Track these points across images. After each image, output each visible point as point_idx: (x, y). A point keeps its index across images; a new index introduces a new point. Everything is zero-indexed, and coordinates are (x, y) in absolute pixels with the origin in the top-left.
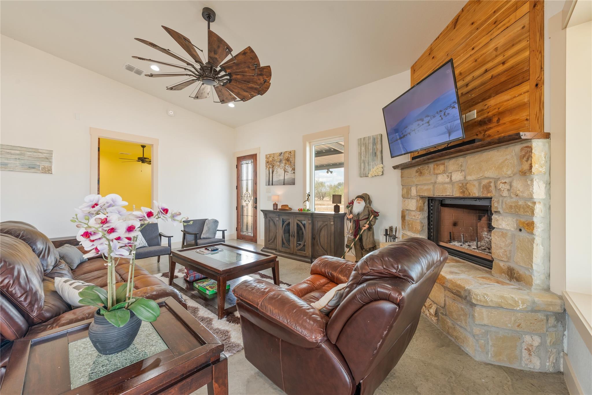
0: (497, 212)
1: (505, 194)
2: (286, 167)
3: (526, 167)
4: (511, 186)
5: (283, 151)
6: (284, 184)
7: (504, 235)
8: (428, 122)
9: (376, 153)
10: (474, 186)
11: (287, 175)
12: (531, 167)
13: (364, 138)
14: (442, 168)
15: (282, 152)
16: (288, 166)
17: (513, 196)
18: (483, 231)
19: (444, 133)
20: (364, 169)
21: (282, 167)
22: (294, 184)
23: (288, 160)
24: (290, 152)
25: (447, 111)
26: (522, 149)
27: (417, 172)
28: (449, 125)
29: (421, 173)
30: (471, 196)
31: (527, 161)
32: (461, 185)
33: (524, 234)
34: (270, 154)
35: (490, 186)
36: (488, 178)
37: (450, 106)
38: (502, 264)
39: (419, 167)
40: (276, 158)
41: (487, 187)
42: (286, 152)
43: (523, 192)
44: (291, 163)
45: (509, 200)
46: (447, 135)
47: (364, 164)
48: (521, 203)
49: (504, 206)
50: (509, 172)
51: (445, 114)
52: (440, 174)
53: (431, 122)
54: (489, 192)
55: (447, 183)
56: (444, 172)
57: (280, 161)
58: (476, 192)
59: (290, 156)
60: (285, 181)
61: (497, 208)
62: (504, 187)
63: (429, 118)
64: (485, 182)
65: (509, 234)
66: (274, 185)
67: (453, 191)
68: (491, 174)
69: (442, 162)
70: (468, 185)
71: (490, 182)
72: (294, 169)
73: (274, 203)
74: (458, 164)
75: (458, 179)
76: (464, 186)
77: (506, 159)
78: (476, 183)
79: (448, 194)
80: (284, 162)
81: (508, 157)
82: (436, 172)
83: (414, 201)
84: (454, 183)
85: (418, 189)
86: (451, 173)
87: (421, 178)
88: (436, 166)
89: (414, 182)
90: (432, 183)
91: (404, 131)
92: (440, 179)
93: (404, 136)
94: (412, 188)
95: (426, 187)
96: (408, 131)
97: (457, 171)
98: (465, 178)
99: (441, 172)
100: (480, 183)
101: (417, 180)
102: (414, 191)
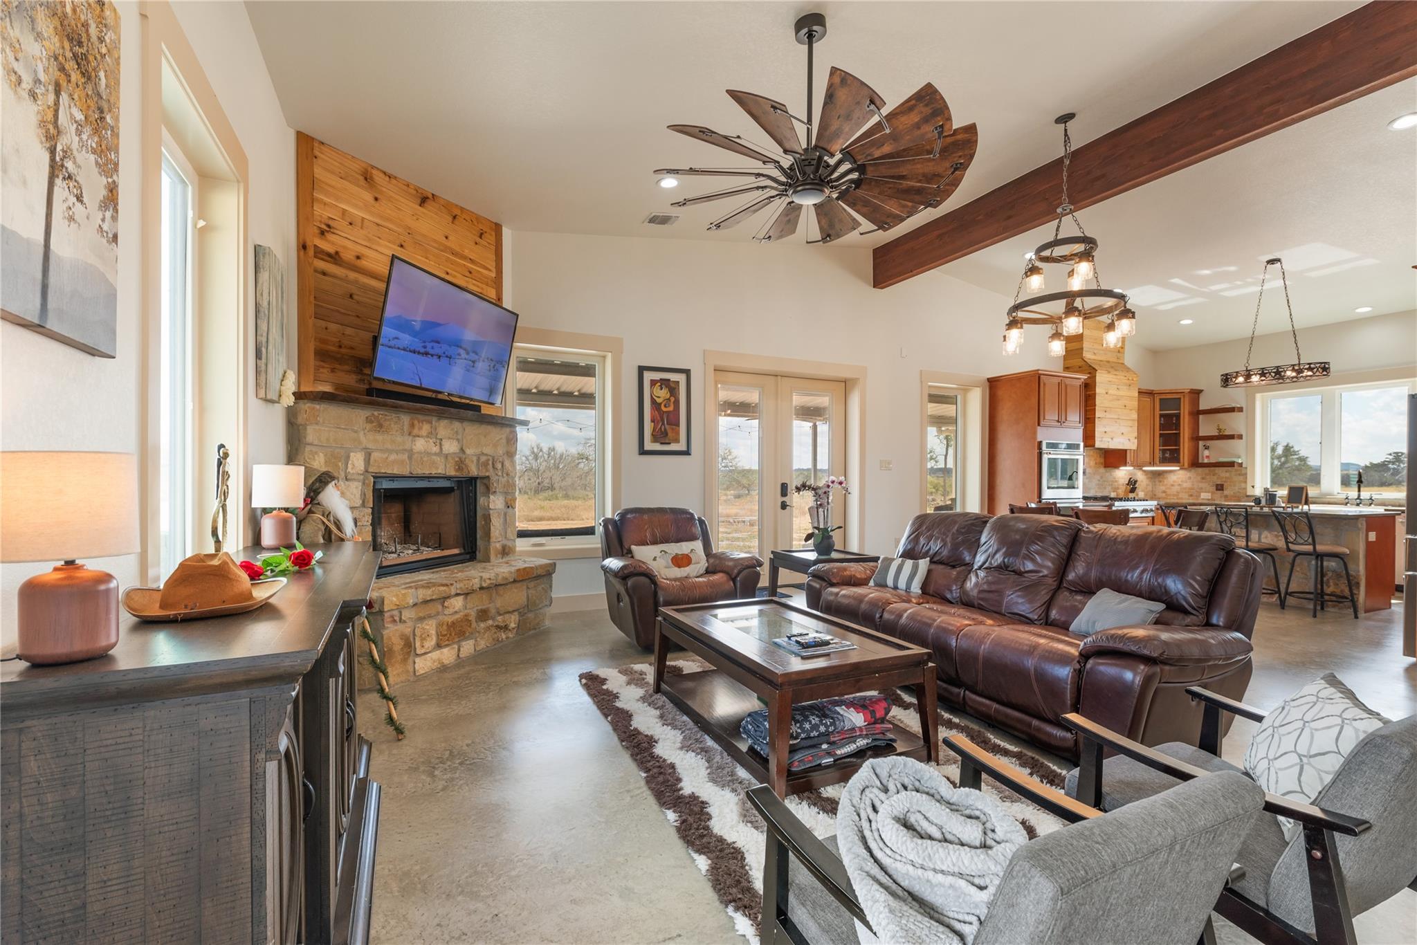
1: (500, 473)
3: (512, 448)
4: (502, 465)
7: (499, 514)
14: (426, 428)
17: (505, 475)
27: (368, 420)
29: (382, 427)
32: (457, 459)
33: (509, 511)
35: (488, 464)
36: (486, 455)
38: (497, 545)
39: (376, 413)
41: (486, 464)
43: (512, 472)
45: (502, 479)
48: (511, 481)
49: (499, 485)
52: (422, 437)
54: (487, 471)
55: (435, 454)
56: (430, 435)
61: (496, 488)
62: (499, 466)
64: (483, 459)
67: (445, 468)
68: (488, 449)
70: (467, 460)
71: (489, 460)
74: (453, 429)
75: (451, 451)
78: (475, 459)
79: (439, 471)
82: (416, 431)
83: (356, 483)
84: (446, 456)
85: (372, 459)
86: (441, 440)
87: (379, 437)
88: (416, 422)
89: (360, 442)
90: (406, 450)
91: (429, 345)
92: (420, 445)
93: (426, 354)
94: (352, 454)
95: (393, 457)
96: (438, 349)
97: (449, 438)
98: (462, 450)
99: (425, 434)
100: (478, 460)
101: (369, 439)
102: (357, 462)
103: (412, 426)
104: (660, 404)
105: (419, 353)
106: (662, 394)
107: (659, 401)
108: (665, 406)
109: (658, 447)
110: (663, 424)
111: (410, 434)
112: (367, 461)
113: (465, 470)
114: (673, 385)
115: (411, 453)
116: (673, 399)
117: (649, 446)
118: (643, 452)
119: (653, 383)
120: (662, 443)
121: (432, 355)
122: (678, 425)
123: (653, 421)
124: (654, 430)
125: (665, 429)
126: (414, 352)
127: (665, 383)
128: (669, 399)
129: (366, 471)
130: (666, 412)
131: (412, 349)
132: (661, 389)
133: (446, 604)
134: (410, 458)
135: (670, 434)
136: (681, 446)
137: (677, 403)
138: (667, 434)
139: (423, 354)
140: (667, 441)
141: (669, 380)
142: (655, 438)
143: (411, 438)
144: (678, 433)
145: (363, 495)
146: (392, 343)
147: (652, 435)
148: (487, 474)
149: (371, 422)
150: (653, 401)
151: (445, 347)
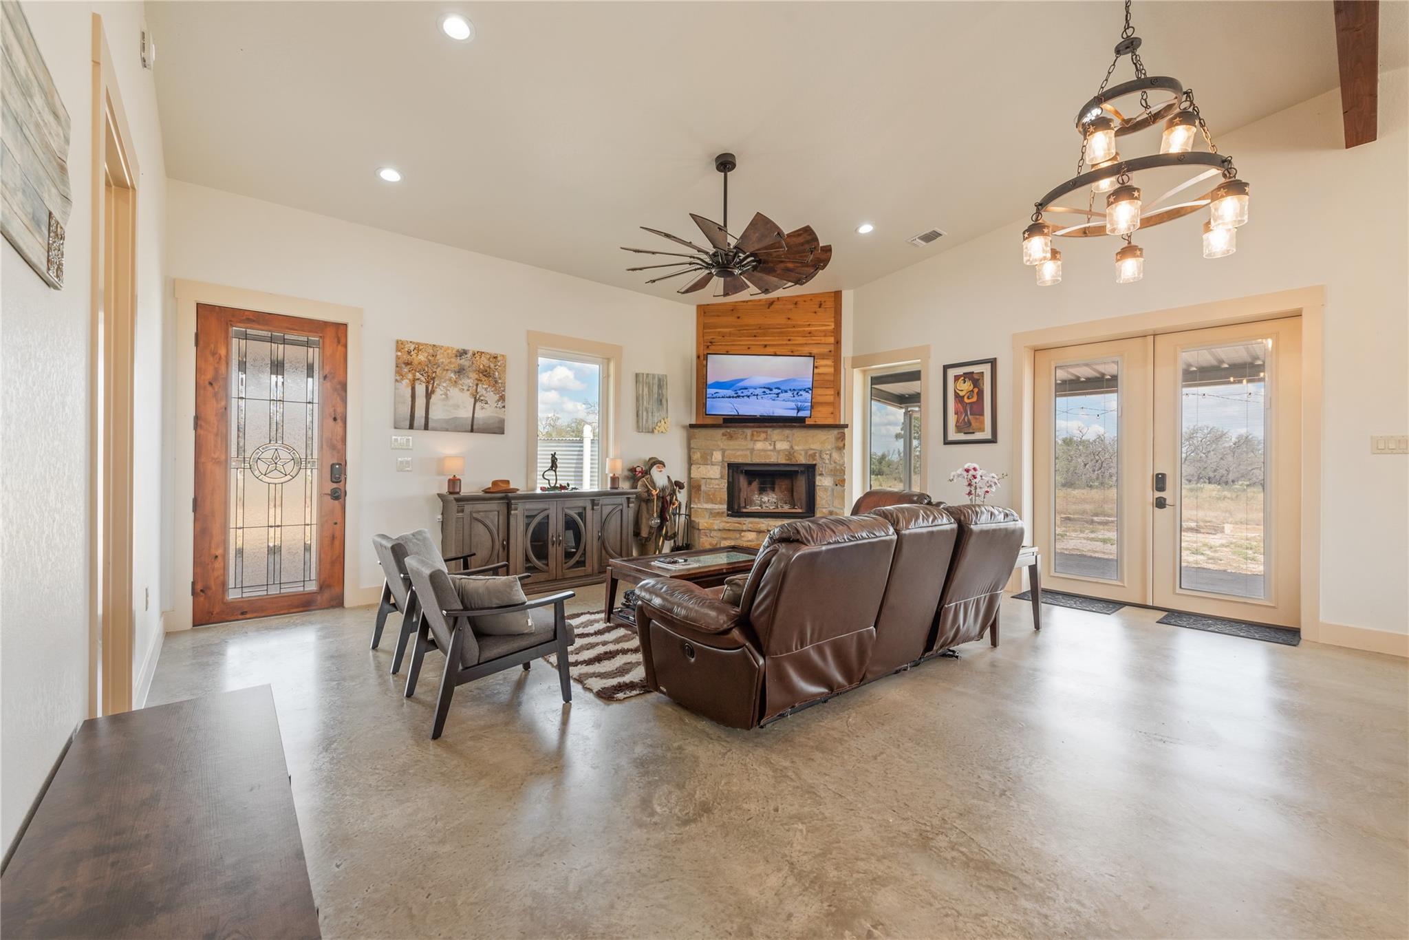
0: (821, 475)
1: (827, 461)
2: (479, 390)
3: (841, 445)
4: (831, 457)
5: (472, 347)
6: (472, 431)
7: (826, 489)
8: (778, 394)
9: (661, 401)
10: (801, 455)
11: (483, 408)
12: (844, 445)
13: (648, 375)
14: (763, 436)
15: (466, 348)
16: (486, 389)
17: (832, 463)
18: (754, 494)
19: (793, 409)
20: (647, 421)
21: (466, 388)
22: (503, 433)
23: (486, 373)
24: (495, 358)
25: (801, 393)
26: (838, 433)
27: (724, 434)
28: (800, 404)
29: (731, 437)
30: (798, 463)
31: (842, 441)
32: (787, 453)
33: (839, 487)
34: (418, 344)
35: (815, 456)
36: (814, 450)
37: (805, 390)
38: (824, 510)
39: (728, 431)
40: (441, 358)
41: (813, 456)
42: (482, 353)
43: (839, 461)
44: (496, 382)
45: (830, 466)
46: (796, 411)
47: (647, 413)
48: (838, 467)
49: (827, 470)
50: (829, 447)
51: (797, 394)
52: (760, 441)
53: (781, 395)
54: (815, 460)
55: (770, 450)
56: (766, 439)
57: (461, 371)
58: (802, 460)
59: (492, 366)
60: (475, 423)
61: (822, 471)
62: (826, 457)
63: (780, 391)
64: (811, 452)
65: (830, 489)
66: (435, 429)
67: (778, 458)
68: (816, 446)
69: (765, 429)
70: (795, 454)
71: (815, 453)
72: (502, 398)
73: (451, 477)
74: (784, 434)
75: (783, 448)
76: (790, 453)
77: (828, 438)
78: (803, 453)
79: (772, 460)
80: (474, 376)
81: (830, 437)
82: (755, 438)
83: (716, 467)
84: (779, 452)
85: (726, 454)
86: (775, 442)
87: (731, 443)
88: (755, 433)
89: (718, 446)
90: (749, 449)
91: (739, 392)
92: (759, 445)
93: (739, 397)
94: (714, 453)
95: (739, 453)
96: (746, 392)
97: (781, 440)
98: (792, 447)
99: (763, 439)
100: (806, 453)
101: (724, 443)
102: (717, 456)
103: (753, 435)
104: (964, 396)
105: (733, 397)
106: (966, 387)
107: (961, 394)
108: (968, 398)
109: (962, 437)
110: (966, 415)
111: (751, 440)
112: (723, 456)
113: (793, 459)
114: (976, 377)
115: (752, 450)
116: (976, 390)
117: (953, 436)
118: (947, 442)
119: (957, 378)
120: (965, 433)
121: (743, 397)
122: (982, 414)
123: (956, 413)
124: (957, 421)
125: (968, 420)
126: (730, 397)
127: (968, 376)
128: (972, 391)
129: (723, 461)
130: (969, 403)
131: (728, 396)
132: (964, 383)
133: (742, 534)
134: (752, 453)
135: (973, 424)
136: (987, 435)
137: (981, 394)
138: (970, 424)
139: (736, 397)
140: (971, 431)
141: (973, 373)
142: (959, 429)
143: (753, 442)
144: (982, 422)
145: (721, 472)
146: (715, 396)
147: (956, 426)
148: (814, 463)
149: (726, 435)
150: (957, 395)
151: (751, 391)
